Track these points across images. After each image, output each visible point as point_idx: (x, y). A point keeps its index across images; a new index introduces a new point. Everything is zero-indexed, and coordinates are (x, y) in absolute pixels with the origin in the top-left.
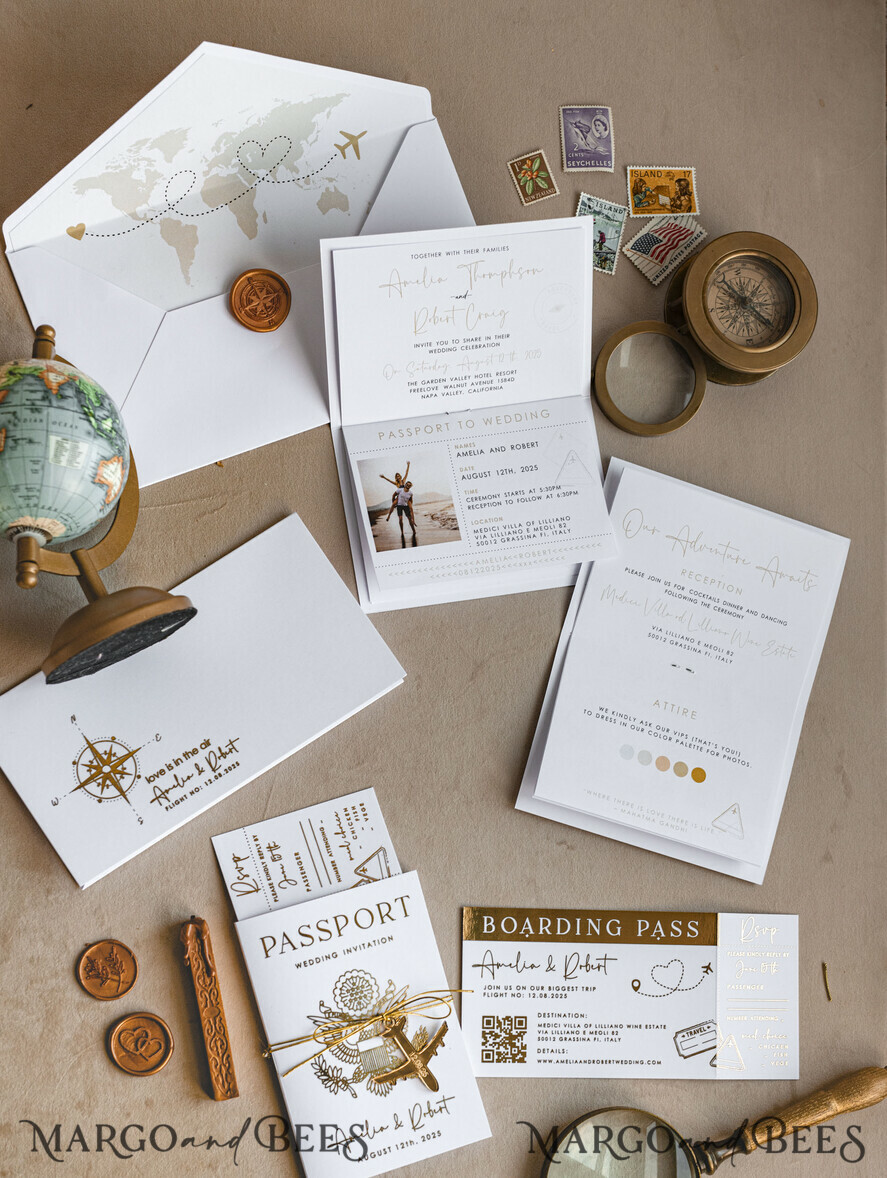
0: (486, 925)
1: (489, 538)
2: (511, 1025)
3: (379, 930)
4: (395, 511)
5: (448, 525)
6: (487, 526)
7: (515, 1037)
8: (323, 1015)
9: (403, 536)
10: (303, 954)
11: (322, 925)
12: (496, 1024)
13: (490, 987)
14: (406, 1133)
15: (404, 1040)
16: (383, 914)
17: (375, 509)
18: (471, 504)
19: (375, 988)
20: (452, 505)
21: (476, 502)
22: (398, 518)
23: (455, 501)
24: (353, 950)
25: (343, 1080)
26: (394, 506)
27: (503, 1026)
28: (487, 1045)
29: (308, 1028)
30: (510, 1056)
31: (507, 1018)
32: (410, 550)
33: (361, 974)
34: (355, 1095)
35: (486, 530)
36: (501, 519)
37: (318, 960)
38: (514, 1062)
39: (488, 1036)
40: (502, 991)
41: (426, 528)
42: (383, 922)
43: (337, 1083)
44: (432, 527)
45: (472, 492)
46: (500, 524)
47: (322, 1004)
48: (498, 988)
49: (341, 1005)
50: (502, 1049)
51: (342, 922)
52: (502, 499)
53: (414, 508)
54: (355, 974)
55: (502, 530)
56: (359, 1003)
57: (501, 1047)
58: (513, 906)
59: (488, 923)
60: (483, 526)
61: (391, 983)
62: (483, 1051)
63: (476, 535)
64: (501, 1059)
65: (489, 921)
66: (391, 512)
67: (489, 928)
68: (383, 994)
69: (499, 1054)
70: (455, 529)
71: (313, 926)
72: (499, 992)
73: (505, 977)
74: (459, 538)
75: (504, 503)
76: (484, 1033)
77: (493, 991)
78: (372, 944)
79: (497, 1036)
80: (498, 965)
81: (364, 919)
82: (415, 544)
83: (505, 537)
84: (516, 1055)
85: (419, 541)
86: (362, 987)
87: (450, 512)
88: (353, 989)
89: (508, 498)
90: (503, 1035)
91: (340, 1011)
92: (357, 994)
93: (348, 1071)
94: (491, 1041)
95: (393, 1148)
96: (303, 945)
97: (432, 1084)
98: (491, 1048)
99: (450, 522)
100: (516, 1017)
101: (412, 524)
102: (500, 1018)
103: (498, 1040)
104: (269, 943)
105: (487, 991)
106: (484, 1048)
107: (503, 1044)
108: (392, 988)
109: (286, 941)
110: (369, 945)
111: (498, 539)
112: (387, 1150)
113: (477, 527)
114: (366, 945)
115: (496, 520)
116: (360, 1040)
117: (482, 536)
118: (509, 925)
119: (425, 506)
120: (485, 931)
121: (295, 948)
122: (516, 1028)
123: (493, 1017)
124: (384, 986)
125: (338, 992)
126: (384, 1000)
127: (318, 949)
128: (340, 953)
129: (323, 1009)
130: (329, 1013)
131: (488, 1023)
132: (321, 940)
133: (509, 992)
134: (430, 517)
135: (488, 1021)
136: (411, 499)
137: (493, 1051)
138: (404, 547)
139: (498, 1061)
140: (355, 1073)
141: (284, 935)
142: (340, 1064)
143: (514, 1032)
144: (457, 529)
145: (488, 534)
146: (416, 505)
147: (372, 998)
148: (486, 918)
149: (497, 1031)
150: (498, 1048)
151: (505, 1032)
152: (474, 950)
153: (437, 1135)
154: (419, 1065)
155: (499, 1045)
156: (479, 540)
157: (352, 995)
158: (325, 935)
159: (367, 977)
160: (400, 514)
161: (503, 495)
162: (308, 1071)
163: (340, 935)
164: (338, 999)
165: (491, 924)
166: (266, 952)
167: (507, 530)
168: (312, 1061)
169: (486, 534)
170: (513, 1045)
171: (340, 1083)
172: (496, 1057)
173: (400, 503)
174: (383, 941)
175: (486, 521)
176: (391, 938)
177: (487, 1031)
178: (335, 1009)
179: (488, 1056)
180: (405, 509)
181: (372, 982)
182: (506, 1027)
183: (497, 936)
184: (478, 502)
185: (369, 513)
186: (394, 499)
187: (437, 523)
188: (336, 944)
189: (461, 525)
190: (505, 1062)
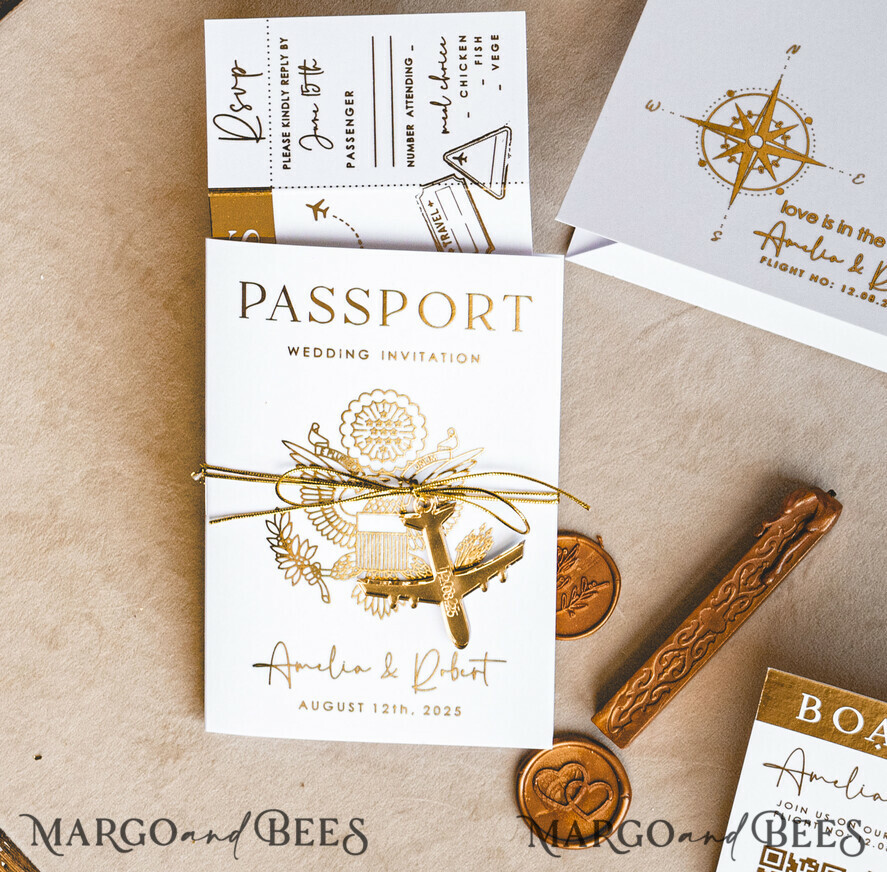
3: (457, 338)
8: (312, 448)
10: (306, 334)
11: (356, 297)
14: (399, 690)
15: (437, 543)
16: (474, 315)
19: (420, 433)
24: (399, 356)
25: (313, 567)
29: (277, 461)
33: (402, 402)
34: (326, 598)
37: (331, 353)
42: (470, 327)
43: (301, 568)
47: (315, 429)
49: (349, 441)
51: (394, 301)
54: (390, 397)
56: (383, 450)
61: (452, 433)
68: (431, 447)
71: (340, 294)
78: (439, 356)
81: (437, 310)
86: (397, 423)
88: (378, 422)
91: (345, 452)
92: (383, 432)
93: (327, 555)
95: (368, 708)
96: (311, 318)
97: (460, 632)
104: (253, 294)
108: (452, 443)
109: (283, 301)
110: (433, 356)
112: (356, 707)
114: (427, 356)
116: (365, 511)
121: (295, 319)
124: (437, 435)
125: (350, 418)
126: (430, 459)
127: (335, 335)
128: (374, 354)
129: (315, 438)
130: (323, 447)
132: (347, 320)
140: (338, 562)
141: (284, 290)
142: (315, 538)
147: (409, 447)
153: (453, 712)
154: (449, 592)
157: (373, 431)
158: (357, 316)
159: (412, 410)
162: (257, 531)
163: (384, 323)
164: (347, 429)
166: (244, 308)
168: (270, 517)
171: (307, 570)
174: (461, 358)
176: (475, 359)
178: (335, 445)
181: (418, 421)
188: (372, 335)
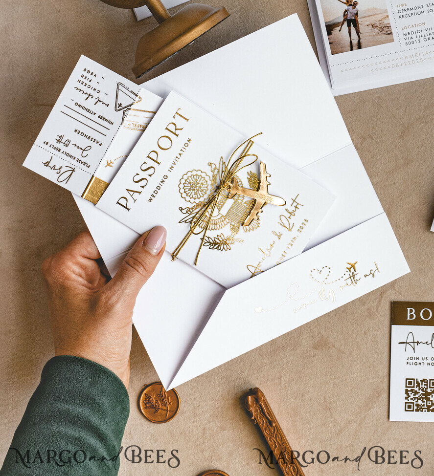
0: (409, 314)
1: (415, 39)
2: (427, 385)
4: (346, 23)
5: (385, 31)
6: (414, 30)
7: (429, 394)
9: (351, 42)
12: (416, 385)
13: (411, 358)
17: (331, 23)
18: (401, 14)
20: (388, 16)
21: (406, 12)
22: (347, 29)
23: (390, 13)
26: (344, 20)
27: (421, 386)
28: (409, 399)
30: (425, 407)
31: (424, 380)
32: (356, 51)
35: (413, 33)
36: (424, 24)
38: (428, 411)
39: (410, 393)
40: (420, 361)
41: (369, 34)
44: (372, 34)
45: (402, 5)
46: (423, 28)
48: (418, 359)
50: (420, 402)
52: (425, 9)
53: (359, 20)
55: (425, 32)
57: (419, 401)
58: (429, 301)
59: (411, 313)
60: (410, 31)
62: (406, 403)
63: (405, 37)
64: (419, 409)
65: (411, 311)
66: (343, 24)
67: (412, 316)
69: (418, 405)
70: (390, 34)
72: (418, 361)
73: (422, 351)
74: (392, 41)
75: (426, 12)
76: (407, 391)
77: (414, 361)
79: (416, 393)
80: (418, 343)
82: (359, 47)
83: (427, 37)
84: (430, 406)
85: (363, 44)
87: (386, 22)
89: (429, 8)
90: (421, 392)
94: (412, 396)
98: (412, 401)
99: (386, 29)
100: (430, 380)
101: (358, 32)
102: (419, 380)
103: (417, 396)
105: (409, 361)
106: (407, 401)
107: (421, 398)
111: (422, 39)
113: (406, 31)
115: (420, 25)
117: (410, 38)
118: (426, 314)
119: (367, 18)
120: (408, 318)
122: (430, 387)
123: (414, 379)
131: (410, 383)
133: (425, 362)
134: (371, 26)
135: (409, 382)
136: (357, 14)
137: (413, 403)
138: (352, 50)
139: (417, 410)
143: (429, 390)
144: (391, 33)
145: (414, 36)
146: (361, 18)
148: (409, 309)
149: (417, 389)
150: (417, 401)
151: (423, 390)
152: (400, 332)
155: (418, 399)
156: (407, 41)
160: (349, 26)
161: (425, 6)
165: (413, 313)
167: (428, 32)
169: (412, 36)
170: (428, 400)
172: (415, 408)
173: (349, 17)
175: (413, 26)
177: (409, 389)
179: (409, 407)
180: (352, 22)
182: (423, 386)
183: (418, 322)
184: (407, 13)
185: (327, 26)
186: (344, 15)
187: (376, 30)
189: (394, 30)
190: (422, 411)
